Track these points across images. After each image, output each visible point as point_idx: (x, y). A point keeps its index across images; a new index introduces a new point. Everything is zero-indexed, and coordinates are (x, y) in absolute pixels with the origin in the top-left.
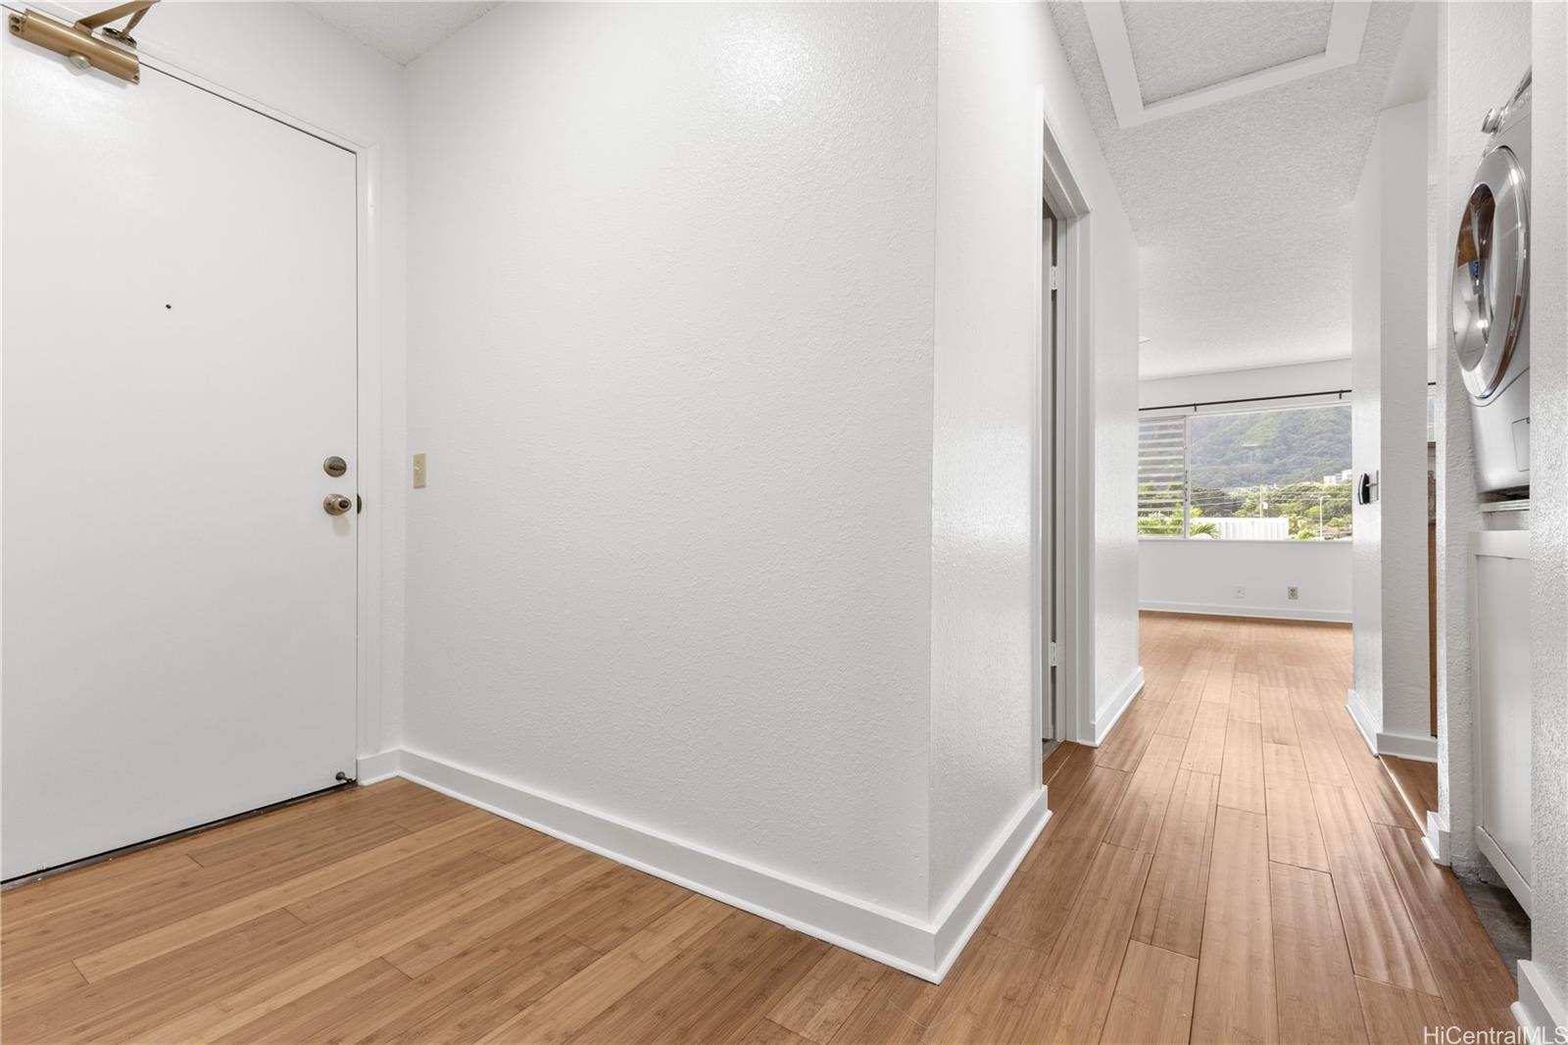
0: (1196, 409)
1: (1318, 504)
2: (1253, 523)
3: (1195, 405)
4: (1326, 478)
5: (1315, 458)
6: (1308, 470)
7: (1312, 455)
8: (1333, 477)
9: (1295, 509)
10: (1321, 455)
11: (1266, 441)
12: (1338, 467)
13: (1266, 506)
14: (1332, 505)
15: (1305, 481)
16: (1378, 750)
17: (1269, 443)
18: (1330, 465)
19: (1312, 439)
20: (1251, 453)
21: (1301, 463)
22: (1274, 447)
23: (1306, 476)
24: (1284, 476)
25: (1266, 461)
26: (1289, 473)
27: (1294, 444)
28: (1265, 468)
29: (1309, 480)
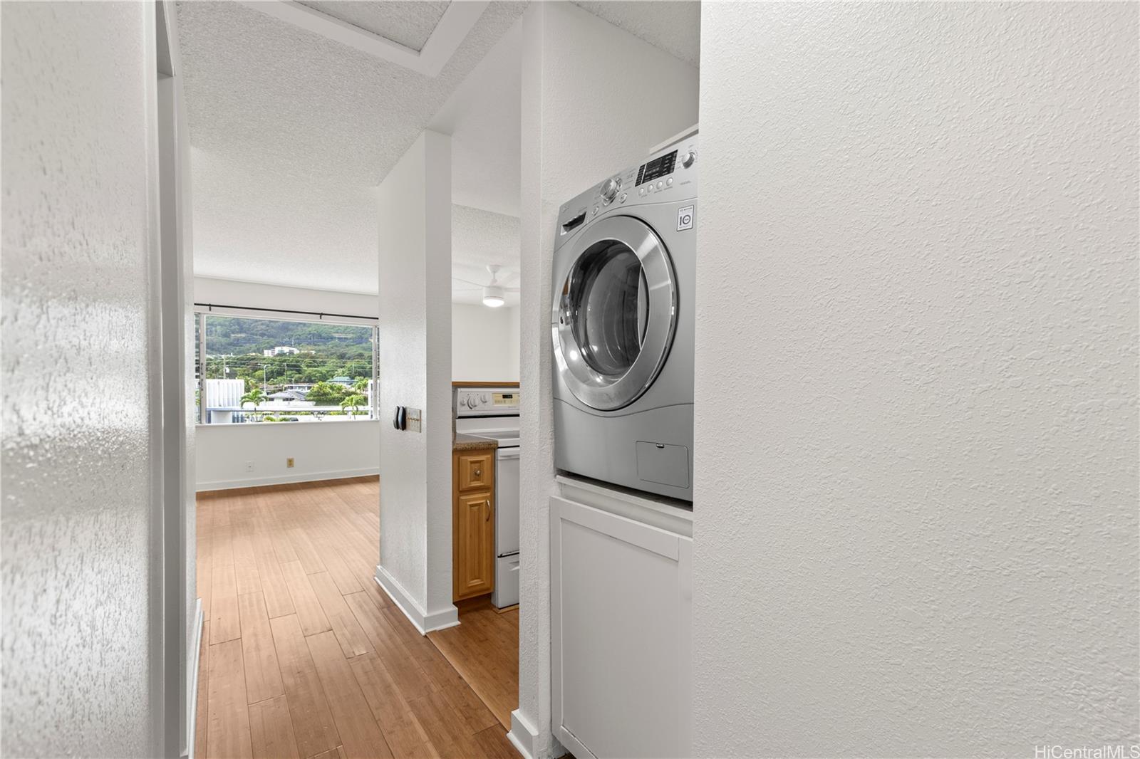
0: (210, 310)
1: (263, 369)
2: (219, 383)
3: (210, 305)
4: (266, 351)
5: (258, 337)
6: (254, 345)
7: (256, 335)
8: (270, 351)
9: (246, 372)
10: (263, 335)
11: (225, 321)
12: (273, 345)
13: (228, 371)
14: (270, 370)
15: (252, 352)
16: (425, 630)
17: (227, 323)
18: (268, 343)
19: (256, 324)
20: (214, 329)
21: (249, 340)
22: (231, 326)
23: (253, 349)
24: (237, 348)
25: (226, 335)
26: (241, 346)
27: (245, 326)
28: (224, 340)
29: (255, 352)
